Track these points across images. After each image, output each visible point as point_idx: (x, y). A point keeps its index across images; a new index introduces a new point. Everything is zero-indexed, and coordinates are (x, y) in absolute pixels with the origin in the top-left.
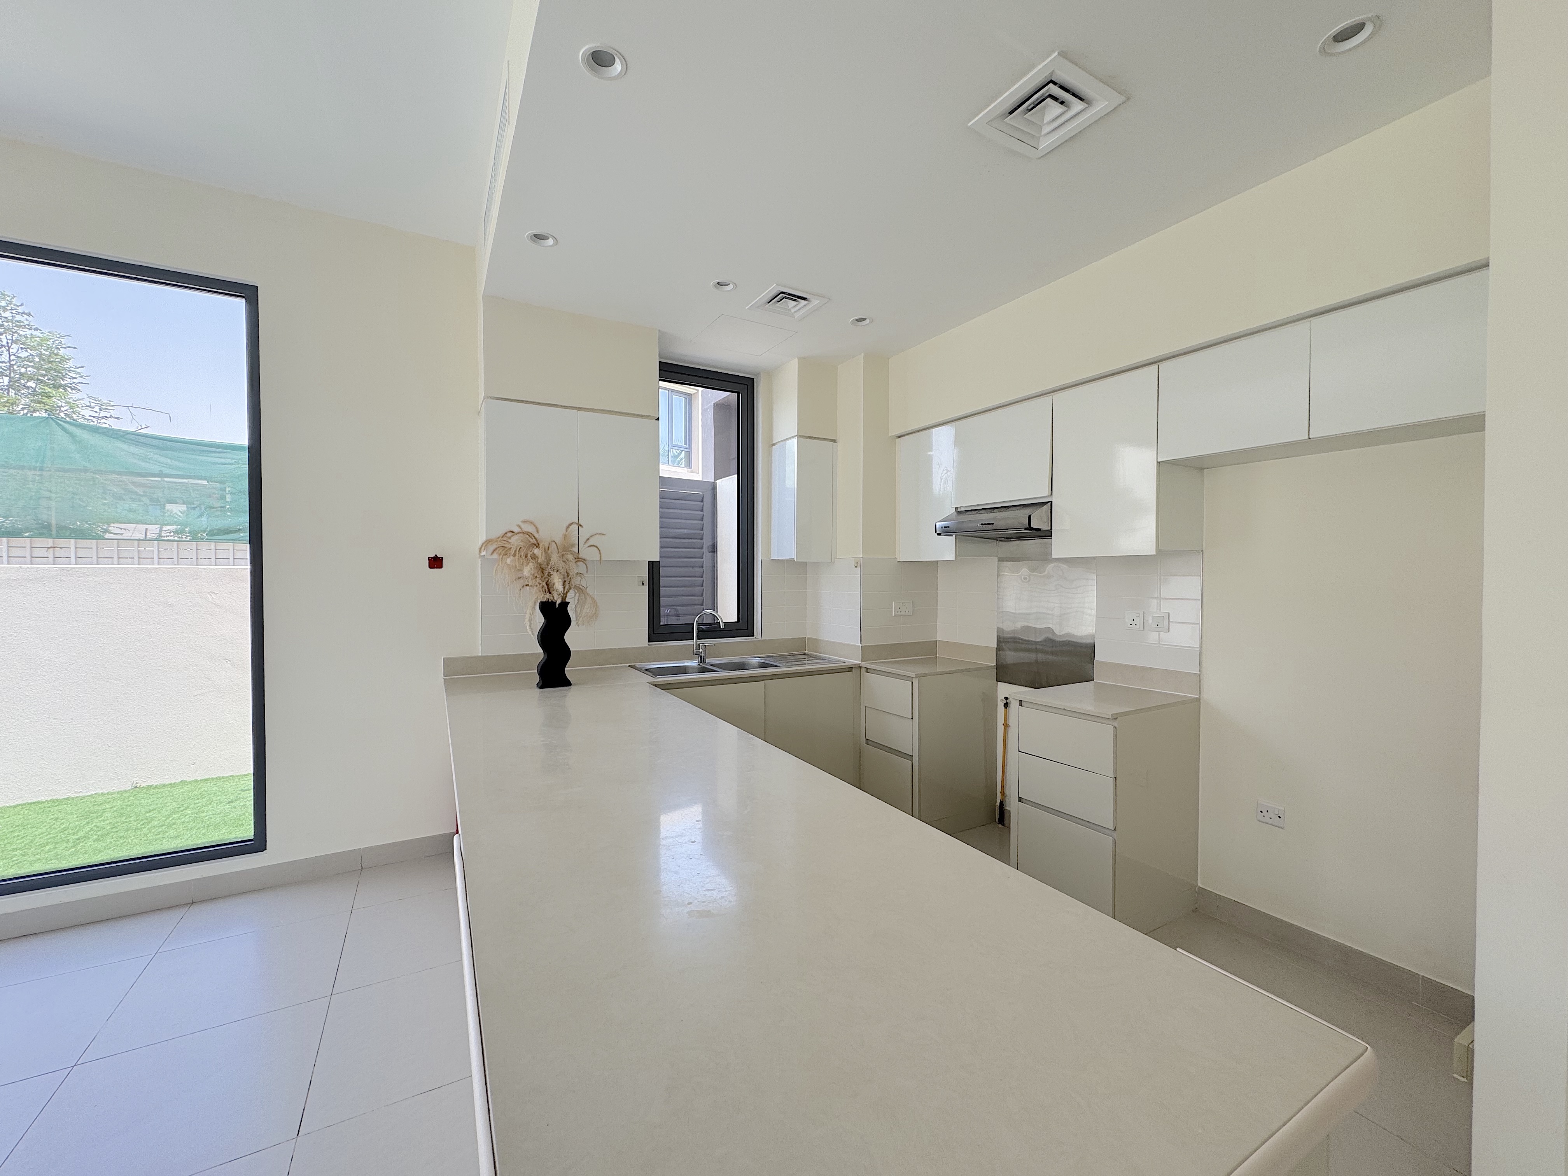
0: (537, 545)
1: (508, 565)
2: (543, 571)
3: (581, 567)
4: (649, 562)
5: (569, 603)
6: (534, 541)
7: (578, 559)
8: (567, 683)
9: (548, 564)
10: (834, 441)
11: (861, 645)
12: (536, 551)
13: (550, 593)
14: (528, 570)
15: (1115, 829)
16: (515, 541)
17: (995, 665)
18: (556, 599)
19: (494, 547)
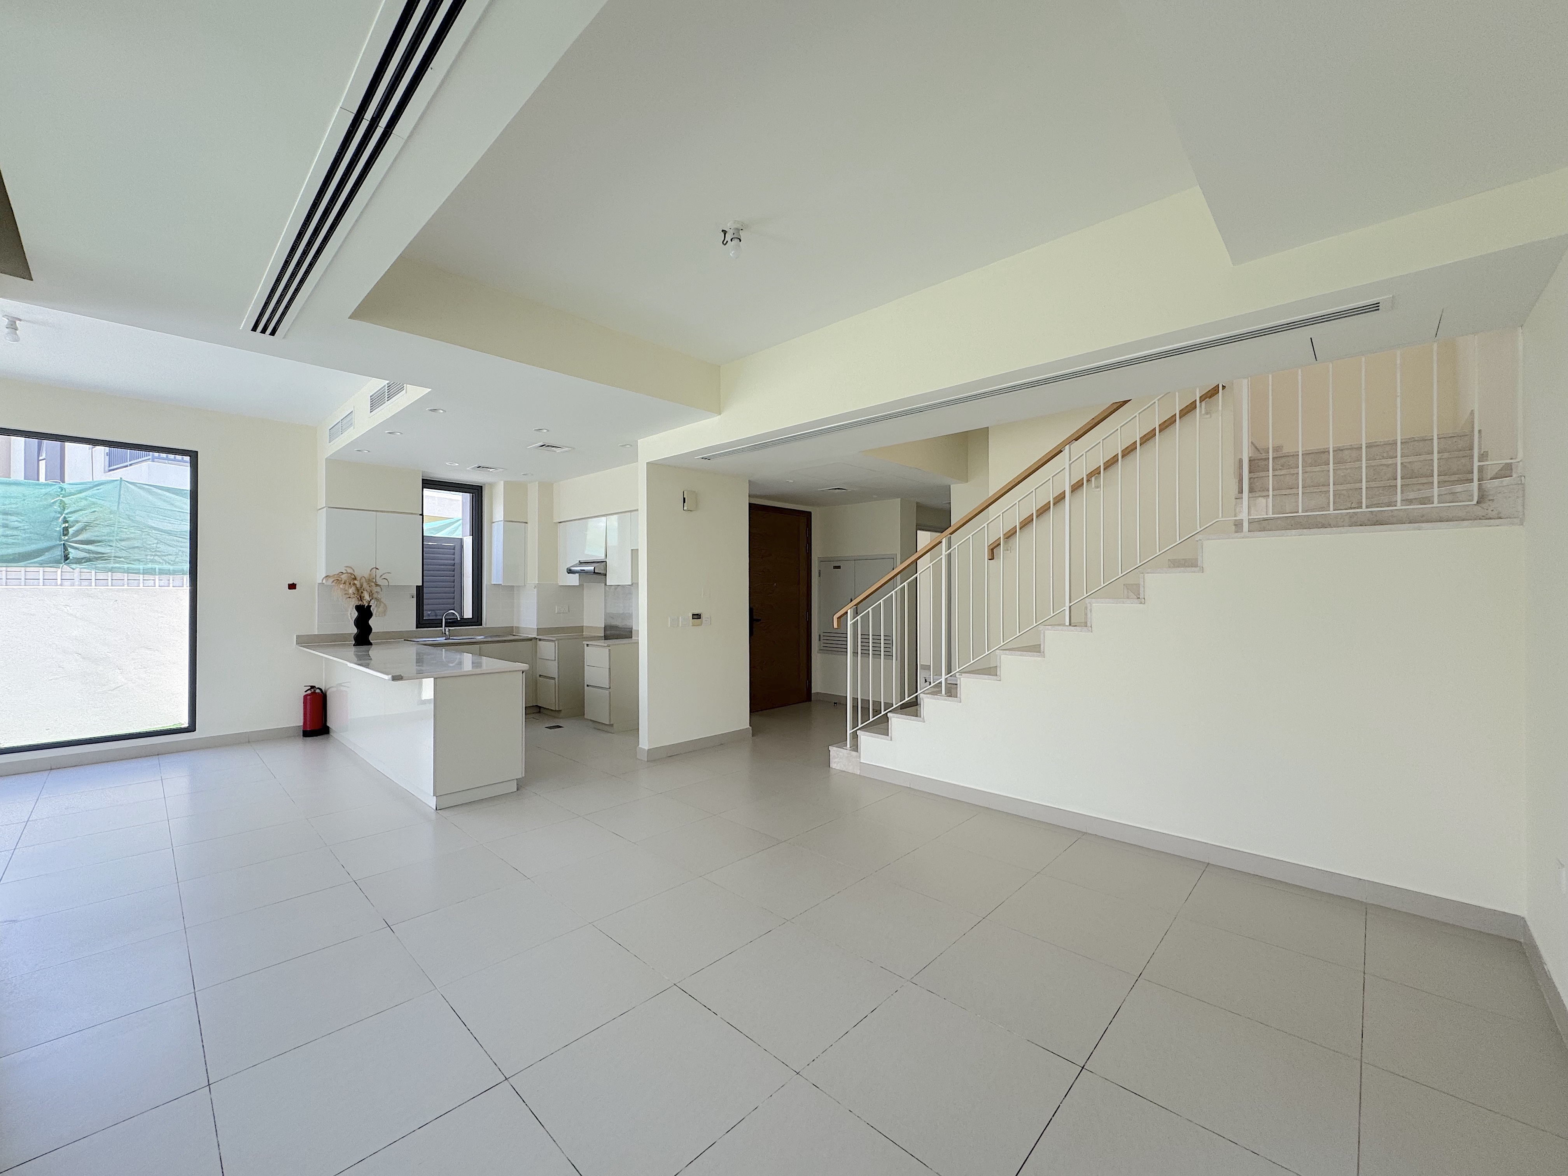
0: (355, 579)
1: (341, 588)
2: (359, 592)
3: (378, 589)
4: (417, 586)
5: (371, 606)
6: (353, 577)
7: (377, 585)
8: (371, 644)
9: (361, 588)
10: (527, 523)
11: (536, 627)
12: (356, 582)
13: (361, 601)
14: (351, 590)
15: (610, 688)
16: (344, 577)
17: (603, 635)
18: (365, 603)
19: (333, 580)
